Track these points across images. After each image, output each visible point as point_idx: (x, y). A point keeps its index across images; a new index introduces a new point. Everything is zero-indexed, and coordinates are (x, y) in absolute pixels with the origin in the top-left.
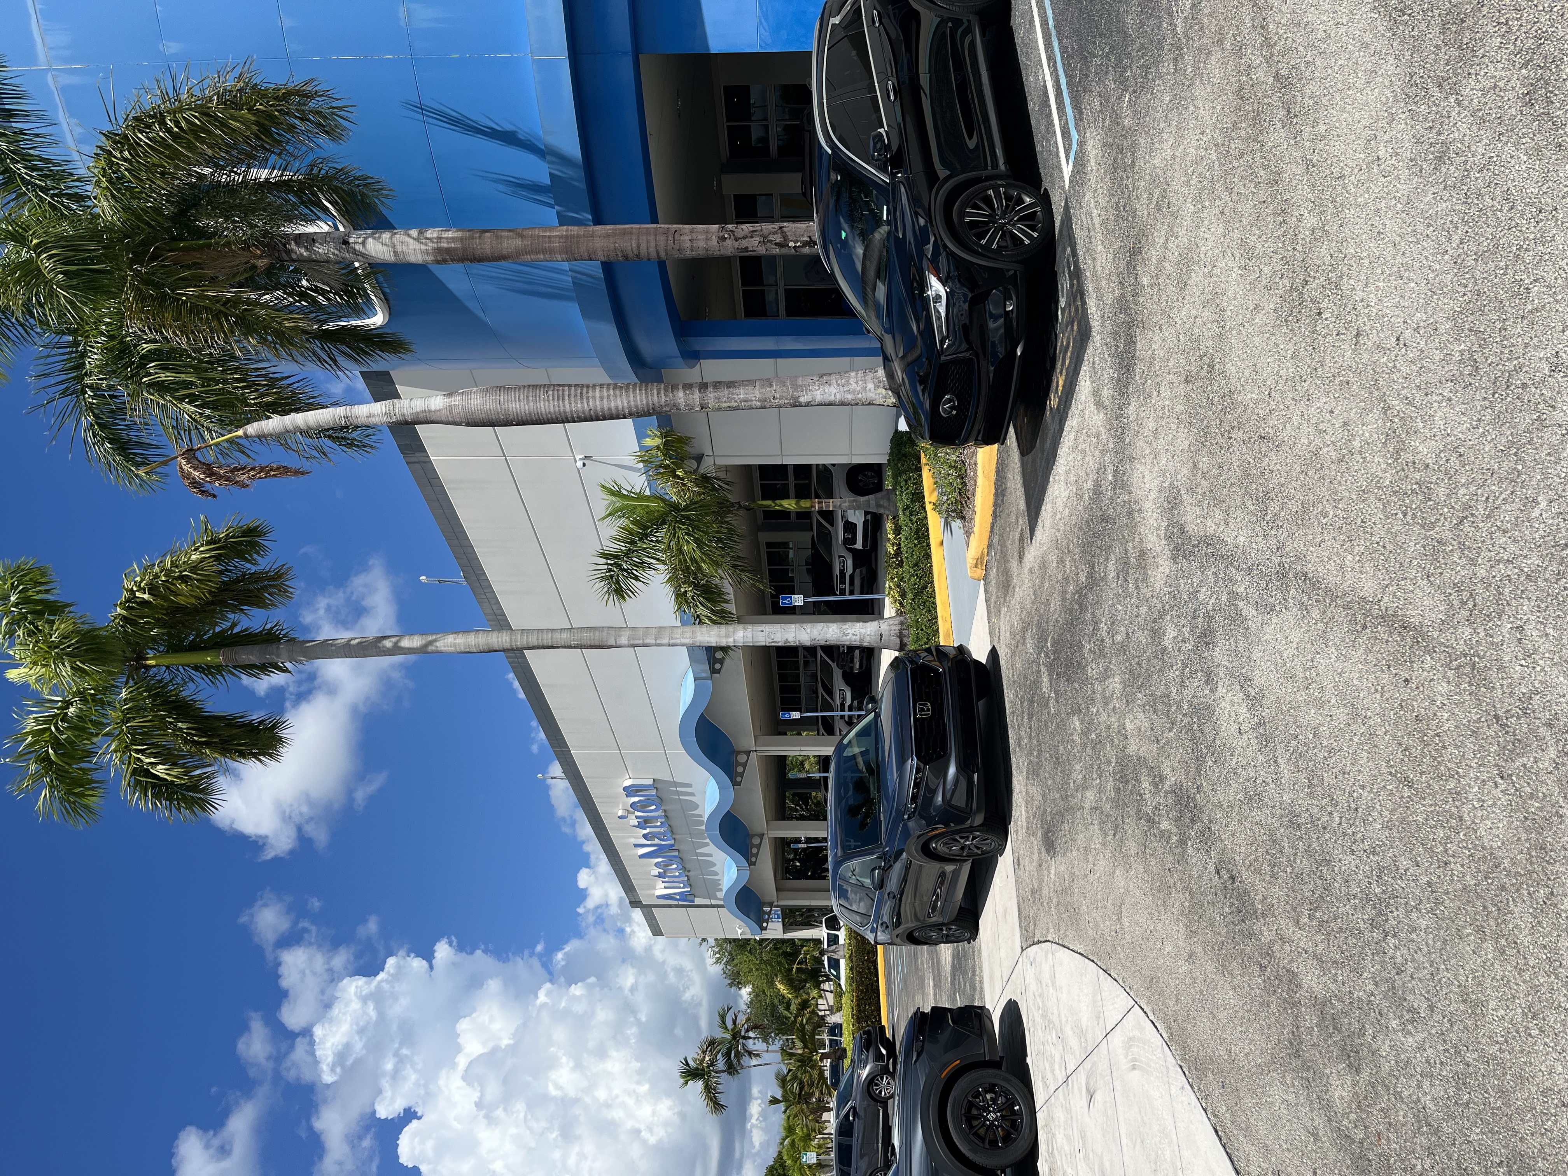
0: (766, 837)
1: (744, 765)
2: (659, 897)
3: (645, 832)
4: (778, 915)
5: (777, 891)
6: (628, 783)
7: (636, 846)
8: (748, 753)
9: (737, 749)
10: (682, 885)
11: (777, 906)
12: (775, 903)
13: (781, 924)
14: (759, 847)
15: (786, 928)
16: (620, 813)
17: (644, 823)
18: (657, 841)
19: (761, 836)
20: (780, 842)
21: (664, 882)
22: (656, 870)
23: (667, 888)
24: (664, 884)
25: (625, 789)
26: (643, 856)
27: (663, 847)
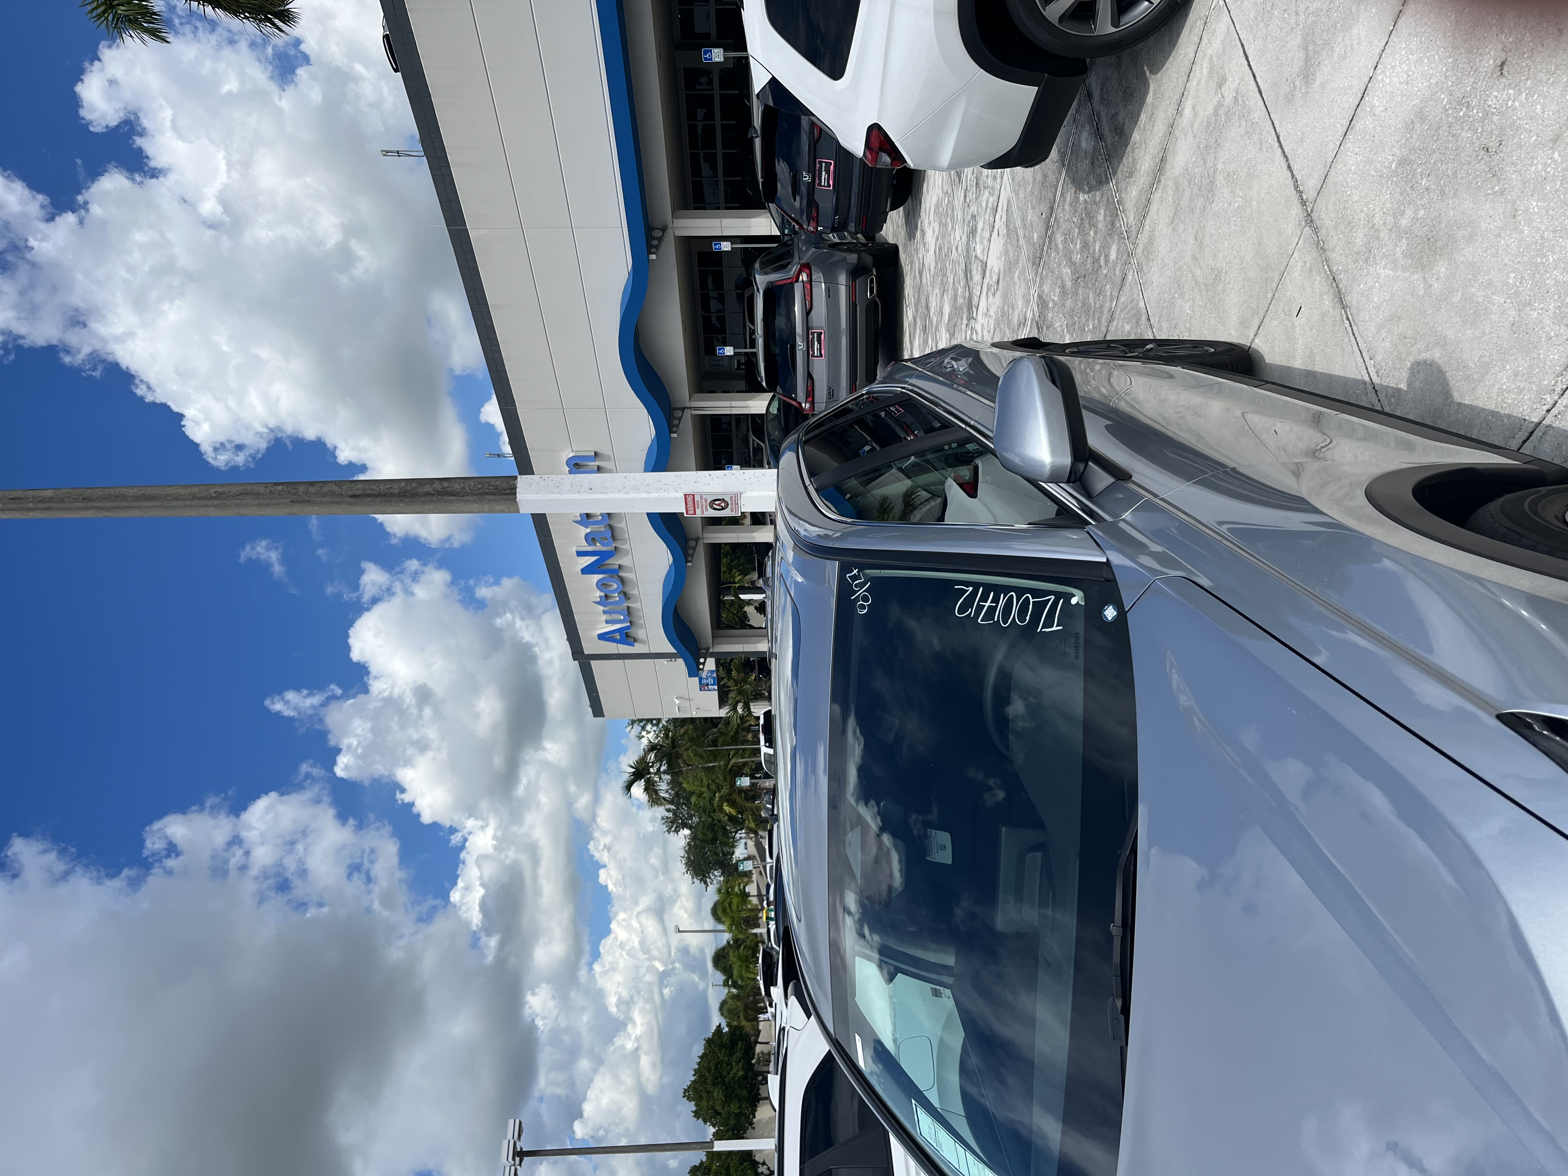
0: (701, 542)
1: (680, 419)
2: (602, 637)
3: (588, 530)
4: (714, 678)
5: (712, 632)
7: (580, 554)
8: (683, 409)
9: (675, 404)
11: (712, 655)
12: (711, 650)
14: (694, 549)
17: (587, 516)
18: (598, 547)
19: (697, 540)
20: (715, 549)
21: (605, 612)
22: (598, 594)
23: (607, 622)
24: (604, 617)
25: (568, 462)
26: (586, 571)
27: (604, 556)
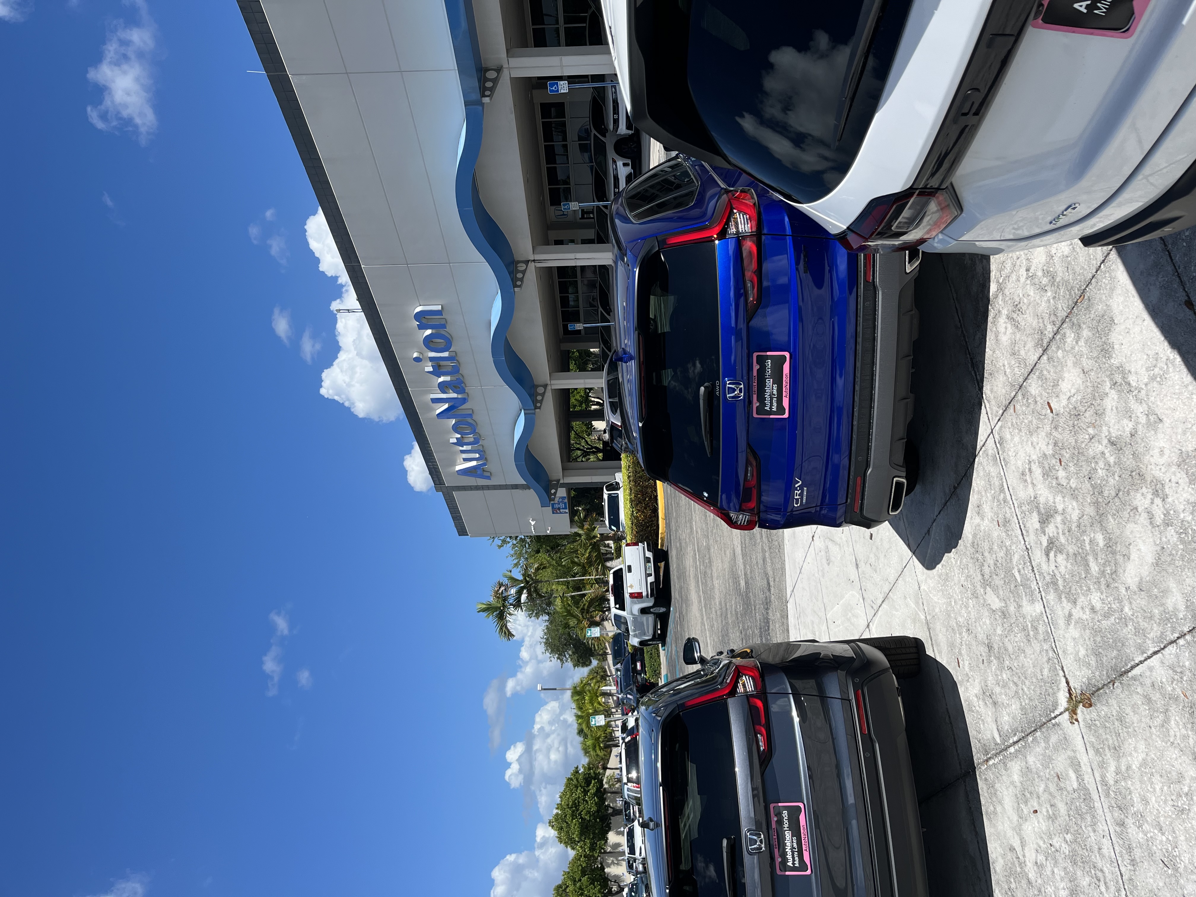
0: (549, 388)
1: (524, 272)
2: (460, 472)
3: (441, 379)
4: (565, 504)
5: (563, 469)
6: (419, 309)
7: (434, 401)
9: (517, 257)
10: (477, 456)
12: (561, 482)
14: (543, 395)
15: (572, 522)
16: (415, 355)
18: (450, 394)
19: (545, 386)
21: (461, 451)
25: (417, 317)
26: (442, 416)
27: (457, 402)
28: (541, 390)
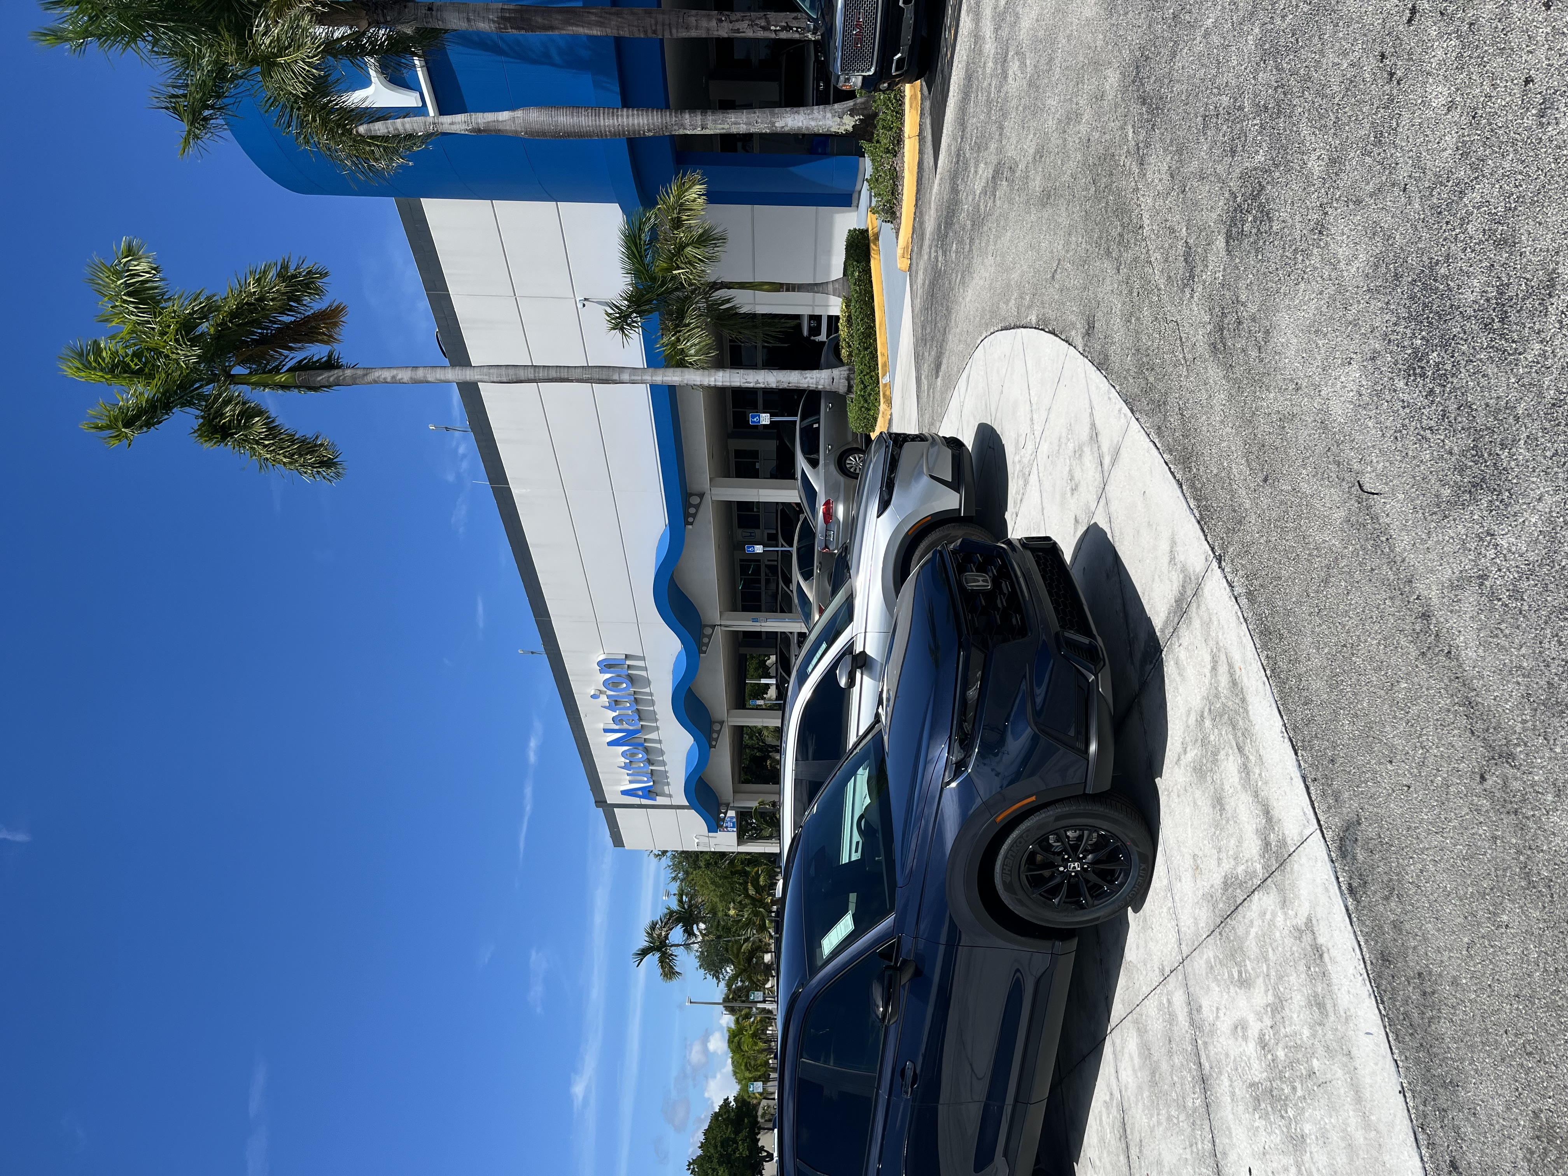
0: (725, 724)
1: (710, 637)
2: (624, 793)
3: (615, 714)
4: (733, 823)
5: (734, 792)
6: (602, 656)
7: (606, 731)
8: (714, 628)
9: (705, 622)
11: (733, 808)
12: (732, 805)
13: (735, 834)
14: (719, 732)
15: (740, 840)
16: (592, 691)
17: (615, 703)
18: (625, 726)
19: (722, 723)
20: (739, 731)
21: (628, 775)
22: (623, 760)
23: (631, 782)
24: (628, 778)
25: (599, 664)
26: (611, 744)
27: (630, 733)
28: (716, 727)
